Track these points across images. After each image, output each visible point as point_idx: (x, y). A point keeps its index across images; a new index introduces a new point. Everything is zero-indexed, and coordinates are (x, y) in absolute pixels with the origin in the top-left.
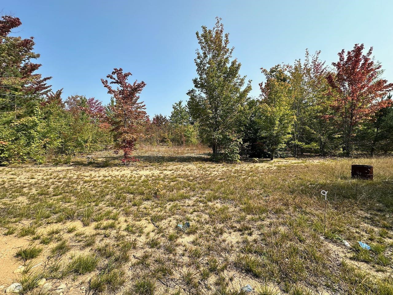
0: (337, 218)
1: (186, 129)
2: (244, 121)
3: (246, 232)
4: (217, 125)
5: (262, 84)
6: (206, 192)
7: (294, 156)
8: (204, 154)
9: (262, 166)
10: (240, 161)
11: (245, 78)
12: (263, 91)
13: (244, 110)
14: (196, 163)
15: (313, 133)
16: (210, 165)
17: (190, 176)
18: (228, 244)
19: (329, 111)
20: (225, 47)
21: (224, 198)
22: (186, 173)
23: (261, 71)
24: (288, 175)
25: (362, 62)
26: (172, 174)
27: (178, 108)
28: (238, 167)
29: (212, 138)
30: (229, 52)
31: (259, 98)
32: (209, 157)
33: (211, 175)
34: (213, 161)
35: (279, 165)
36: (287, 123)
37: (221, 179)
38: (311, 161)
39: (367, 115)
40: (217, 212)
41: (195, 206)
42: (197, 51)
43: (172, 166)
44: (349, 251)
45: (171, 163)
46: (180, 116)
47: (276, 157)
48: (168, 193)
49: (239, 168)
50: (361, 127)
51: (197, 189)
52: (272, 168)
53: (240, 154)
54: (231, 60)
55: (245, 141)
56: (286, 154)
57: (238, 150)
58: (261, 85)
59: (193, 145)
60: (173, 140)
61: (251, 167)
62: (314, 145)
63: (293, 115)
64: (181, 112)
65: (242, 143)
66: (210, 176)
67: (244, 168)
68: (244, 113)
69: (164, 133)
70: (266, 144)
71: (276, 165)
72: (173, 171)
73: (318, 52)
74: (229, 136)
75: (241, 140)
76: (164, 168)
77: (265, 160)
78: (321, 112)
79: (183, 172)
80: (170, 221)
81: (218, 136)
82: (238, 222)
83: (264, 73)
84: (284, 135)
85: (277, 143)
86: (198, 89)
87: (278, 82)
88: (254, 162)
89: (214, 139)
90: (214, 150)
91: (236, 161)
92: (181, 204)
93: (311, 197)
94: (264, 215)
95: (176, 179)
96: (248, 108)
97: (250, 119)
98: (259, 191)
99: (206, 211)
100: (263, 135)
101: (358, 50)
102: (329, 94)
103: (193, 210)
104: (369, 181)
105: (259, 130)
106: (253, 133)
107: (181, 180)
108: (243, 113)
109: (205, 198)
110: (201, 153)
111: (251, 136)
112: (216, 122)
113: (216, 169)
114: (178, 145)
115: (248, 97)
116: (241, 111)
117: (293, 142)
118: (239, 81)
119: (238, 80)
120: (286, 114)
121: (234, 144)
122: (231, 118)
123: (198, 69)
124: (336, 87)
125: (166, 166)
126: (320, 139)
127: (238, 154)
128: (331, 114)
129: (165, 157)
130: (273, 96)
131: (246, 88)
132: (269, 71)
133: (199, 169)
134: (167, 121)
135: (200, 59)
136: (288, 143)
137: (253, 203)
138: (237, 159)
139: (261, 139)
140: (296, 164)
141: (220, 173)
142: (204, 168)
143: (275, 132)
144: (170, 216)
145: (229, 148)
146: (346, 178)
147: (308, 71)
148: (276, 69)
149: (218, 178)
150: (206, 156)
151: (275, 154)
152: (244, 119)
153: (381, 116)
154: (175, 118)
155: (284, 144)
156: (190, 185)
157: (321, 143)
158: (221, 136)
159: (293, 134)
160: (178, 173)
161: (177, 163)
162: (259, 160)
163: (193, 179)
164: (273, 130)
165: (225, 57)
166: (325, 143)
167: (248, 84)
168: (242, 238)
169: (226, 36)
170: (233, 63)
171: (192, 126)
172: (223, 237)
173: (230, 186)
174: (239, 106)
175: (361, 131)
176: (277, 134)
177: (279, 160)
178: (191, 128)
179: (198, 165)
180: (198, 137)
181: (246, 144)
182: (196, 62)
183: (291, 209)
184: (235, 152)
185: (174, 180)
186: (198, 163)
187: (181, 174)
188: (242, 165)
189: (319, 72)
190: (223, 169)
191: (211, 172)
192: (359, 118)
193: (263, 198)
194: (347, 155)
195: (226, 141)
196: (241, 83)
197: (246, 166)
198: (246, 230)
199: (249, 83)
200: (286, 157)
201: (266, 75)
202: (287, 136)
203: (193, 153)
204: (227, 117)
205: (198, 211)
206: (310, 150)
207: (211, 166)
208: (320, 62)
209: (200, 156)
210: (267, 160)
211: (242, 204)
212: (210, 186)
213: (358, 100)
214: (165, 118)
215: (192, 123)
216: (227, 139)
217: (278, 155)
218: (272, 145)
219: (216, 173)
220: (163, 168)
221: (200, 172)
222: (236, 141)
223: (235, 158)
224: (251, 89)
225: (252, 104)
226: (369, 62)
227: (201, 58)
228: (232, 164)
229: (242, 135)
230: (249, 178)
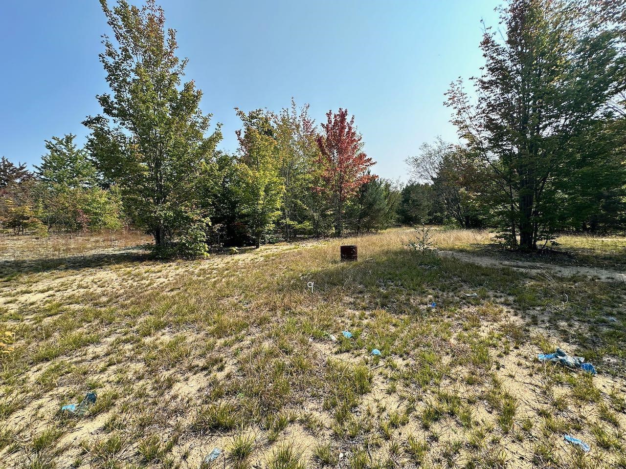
0: (326, 311)
1: (89, 196)
2: (212, 188)
3: (215, 368)
4: (161, 192)
5: (240, 132)
6: (141, 320)
7: (286, 240)
8: (138, 247)
9: (242, 258)
10: (209, 255)
11: (210, 117)
12: (242, 143)
13: (211, 170)
14: (117, 266)
15: (306, 209)
16: (150, 266)
17: (100, 296)
18: (182, 400)
19: (322, 182)
20: (171, 52)
21: (177, 323)
22: (91, 290)
23: (236, 112)
24: (276, 268)
25: (347, 130)
26: (47, 299)
27: (65, 151)
28: (205, 265)
29: (151, 217)
30: (179, 65)
31: (237, 154)
32: (149, 252)
33: (152, 286)
34: (156, 259)
35: (267, 254)
36: (275, 195)
37: (172, 290)
38: (304, 245)
39: (352, 190)
40: (161, 351)
41: (112, 353)
42: (104, 39)
43: (47, 281)
44: (334, 345)
45: (45, 274)
46: (69, 168)
47: (264, 243)
48: (34, 344)
49: (207, 266)
50: (349, 203)
51: (119, 319)
52: (258, 260)
53: (208, 242)
54: (184, 80)
55: (215, 221)
56: (277, 237)
57: (204, 237)
58: (238, 133)
59: (109, 230)
60: (50, 222)
61: (226, 261)
62: (307, 225)
63: (282, 184)
64: (73, 160)
65: (211, 225)
66: (149, 288)
67: (216, 264)
68: (212, 175)
69: (19, 206)
70: (248, 225)
71: (263, 254)
72: (51, 292)
73: (307, 106)
74: (186, 212)
75: (208, 219)
76: (23, 288)
77: (248, 250)
78: (312, 182)
79: (82, 290)
80: (40, 407)
81: (165, 214)
82: (202, 356)
83: (240, 116)
84: (273, 212)
85: (263, 223)
86: (114, 118)
87: (260, 134)
88: (232, 253)
89: (157, 218)
90: (158, 239)
91: (203, 254)
92: (75, 360)
93: (301, 292)
94: (243, 332)
95: (60, 308)
96: (218, 168)
97: (223, 185)
98: (237, 298)
99: (139, 357)
100: (245, 211)
101: (343, 115)
102: (320, 161)
103: (108, 363)
104: (354, 263)
105: (237, 203)
106: (229, 208)
107: (76, 307)
108: (210, 175)
109: (137, 331)
110: (129, 246)
111: (226, 212)
112: (161, 186)
113: (164, 272)
114: (67, 232)
115: (217, 149)
116: (206, 171)
117: (284, 221)
118: (200, 120)
119: (198, 119)
120: (273, 183)
121: (196, 226)
122: (190, 181)
123: (109, 76)
124: (326, 154)
125: (28, 282)
126: (313, 217)
127: (205, 242)
128: (323, 185)
129: (24, 262)
130: (255, 153)
131: (213, 135)
132: (247, 115)
133: (125, 277)
134: (30, 176)
135: (114, 58)
136: (277, 223)
137: (228, 319)
138: (203, 251)
139: (241, 217)
140: (288, 251)
141: (171, 279)
142: (136, 276)
143: (260, 207)
144: (38, 397)
145: (187, 233)
146: (335, 262)
147: (298, 126)
148: (258, 115)
149: (167, 290)
150: (141, 252)
151: (261, 239)
152: (211, 185)
153: (363, 191)
154: (54, 172)
155: (272, 224)
156: (101, 314)
157: (314, 222)
158: (171, 214)
159: (282, 209)
160: (65, 295)
161: (63, 273)
162: (240, 249)
163: (108, 302)
164: (257, 204)
165: (171, 71)
166: (318, 222)
167: (216, 129)
168: (208, 380)
169: (171, 33)
170: (188, 87)
171: (106, 192)
172: (172, 392)
173: (189, 299)
174: (202, 163)
175: (349, 207)
176: (262, 209)
177: (267, 247)
178: (102, 196)
179: (123, 269)
180: (122, 214)
181: (218, 226)
182: (103, 61)
183: (279, 313)
184: (199, 239)
185: (53, 312)
186: (122, 266)
187: (77, 294)
188: (212, 260)
189: (309, 132)
190: (178, 272)
191: (152, 279)
192: (347, 193)
193: (243, 307)
194: (338, 235)
195: (181, 222)
196: (204, 125)
197: (219, 262)
198: (213, 365)
199: (218, 128)
200: (276, 242)
201: (243, 120)
202: (276, 212)
203: (110, 246)
204: (181, 179)
205: (119, 362)
206: (303, 231)
207: (153, 269)
208: (309, 119)
209: (129, 251)
210: (251, 249)
211: (209, 324)
212: (148, 306)
213: (345, 172)
214: (22, 168)
215: (106, 186)
216: (183, 218)
217: (266, 240)
218: (257, 226)
219: (162, 280)
220: (19, 290)
221: (126, 283)
222: (200, 221)
223: (199, 250)
224: (221, 138)
225: (224, 162)
226: (353, 131)
227: (117, 58)
228: (194, 260)
229: (210, 211)
230: (224, 280)
